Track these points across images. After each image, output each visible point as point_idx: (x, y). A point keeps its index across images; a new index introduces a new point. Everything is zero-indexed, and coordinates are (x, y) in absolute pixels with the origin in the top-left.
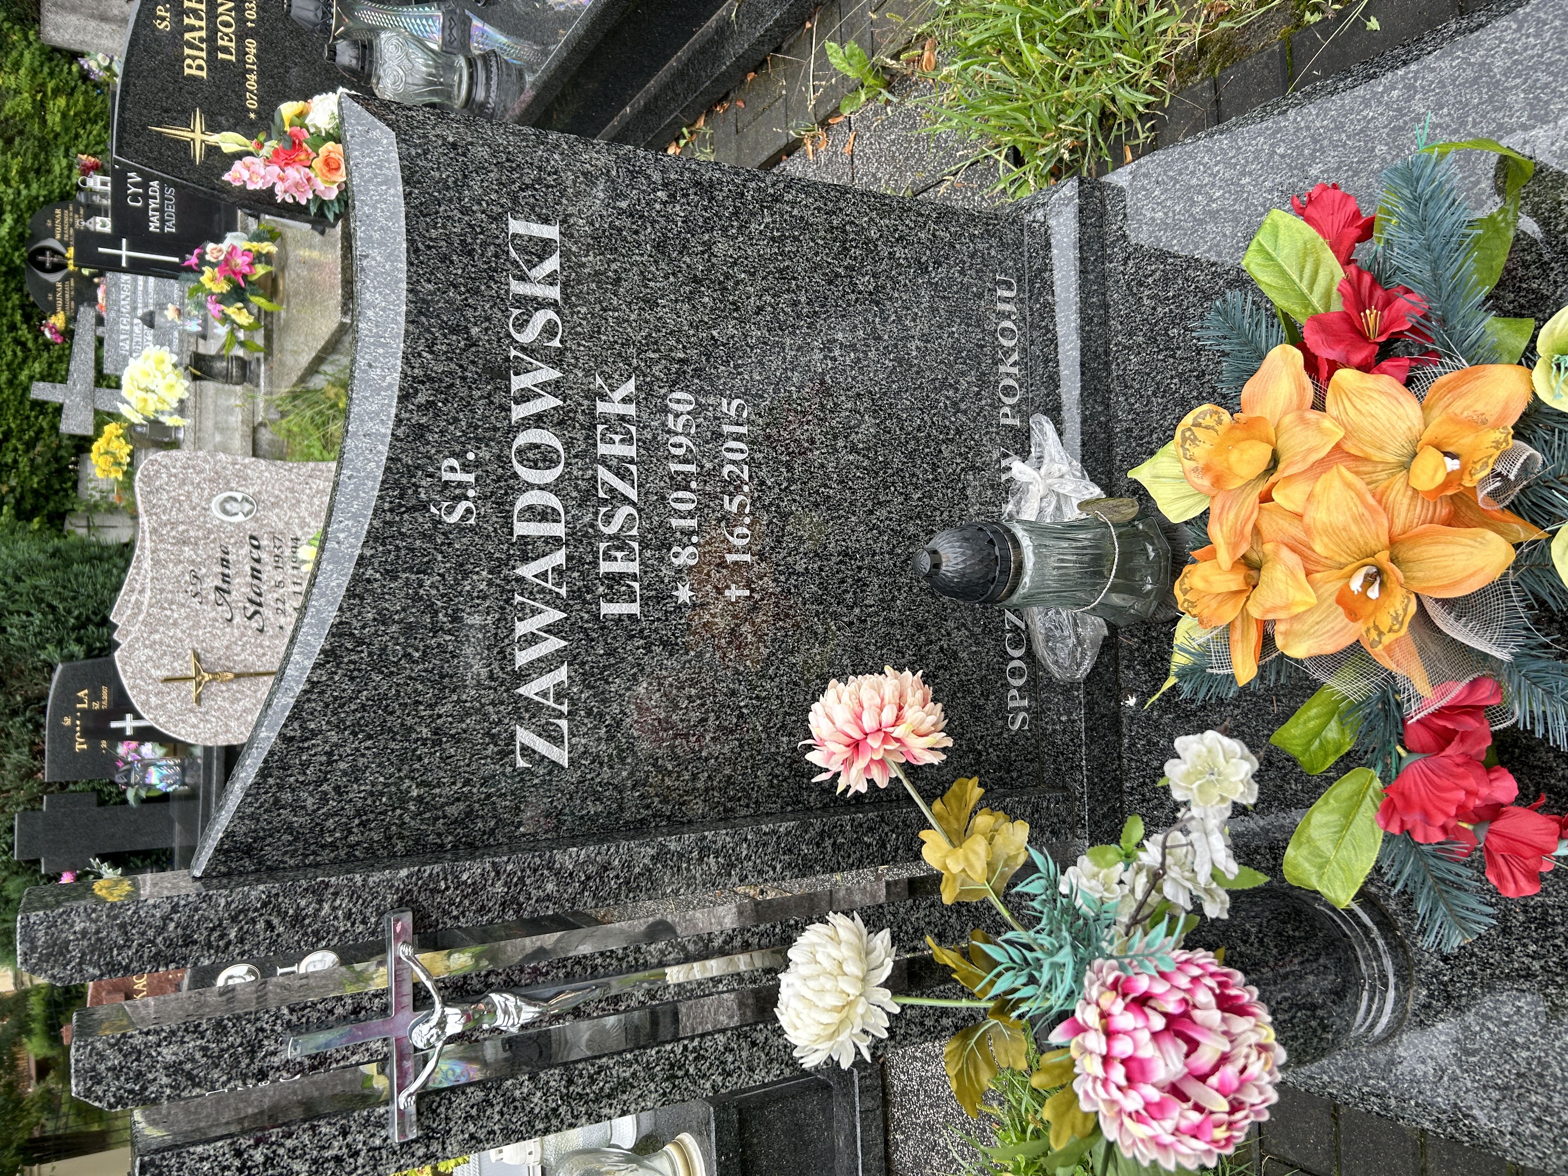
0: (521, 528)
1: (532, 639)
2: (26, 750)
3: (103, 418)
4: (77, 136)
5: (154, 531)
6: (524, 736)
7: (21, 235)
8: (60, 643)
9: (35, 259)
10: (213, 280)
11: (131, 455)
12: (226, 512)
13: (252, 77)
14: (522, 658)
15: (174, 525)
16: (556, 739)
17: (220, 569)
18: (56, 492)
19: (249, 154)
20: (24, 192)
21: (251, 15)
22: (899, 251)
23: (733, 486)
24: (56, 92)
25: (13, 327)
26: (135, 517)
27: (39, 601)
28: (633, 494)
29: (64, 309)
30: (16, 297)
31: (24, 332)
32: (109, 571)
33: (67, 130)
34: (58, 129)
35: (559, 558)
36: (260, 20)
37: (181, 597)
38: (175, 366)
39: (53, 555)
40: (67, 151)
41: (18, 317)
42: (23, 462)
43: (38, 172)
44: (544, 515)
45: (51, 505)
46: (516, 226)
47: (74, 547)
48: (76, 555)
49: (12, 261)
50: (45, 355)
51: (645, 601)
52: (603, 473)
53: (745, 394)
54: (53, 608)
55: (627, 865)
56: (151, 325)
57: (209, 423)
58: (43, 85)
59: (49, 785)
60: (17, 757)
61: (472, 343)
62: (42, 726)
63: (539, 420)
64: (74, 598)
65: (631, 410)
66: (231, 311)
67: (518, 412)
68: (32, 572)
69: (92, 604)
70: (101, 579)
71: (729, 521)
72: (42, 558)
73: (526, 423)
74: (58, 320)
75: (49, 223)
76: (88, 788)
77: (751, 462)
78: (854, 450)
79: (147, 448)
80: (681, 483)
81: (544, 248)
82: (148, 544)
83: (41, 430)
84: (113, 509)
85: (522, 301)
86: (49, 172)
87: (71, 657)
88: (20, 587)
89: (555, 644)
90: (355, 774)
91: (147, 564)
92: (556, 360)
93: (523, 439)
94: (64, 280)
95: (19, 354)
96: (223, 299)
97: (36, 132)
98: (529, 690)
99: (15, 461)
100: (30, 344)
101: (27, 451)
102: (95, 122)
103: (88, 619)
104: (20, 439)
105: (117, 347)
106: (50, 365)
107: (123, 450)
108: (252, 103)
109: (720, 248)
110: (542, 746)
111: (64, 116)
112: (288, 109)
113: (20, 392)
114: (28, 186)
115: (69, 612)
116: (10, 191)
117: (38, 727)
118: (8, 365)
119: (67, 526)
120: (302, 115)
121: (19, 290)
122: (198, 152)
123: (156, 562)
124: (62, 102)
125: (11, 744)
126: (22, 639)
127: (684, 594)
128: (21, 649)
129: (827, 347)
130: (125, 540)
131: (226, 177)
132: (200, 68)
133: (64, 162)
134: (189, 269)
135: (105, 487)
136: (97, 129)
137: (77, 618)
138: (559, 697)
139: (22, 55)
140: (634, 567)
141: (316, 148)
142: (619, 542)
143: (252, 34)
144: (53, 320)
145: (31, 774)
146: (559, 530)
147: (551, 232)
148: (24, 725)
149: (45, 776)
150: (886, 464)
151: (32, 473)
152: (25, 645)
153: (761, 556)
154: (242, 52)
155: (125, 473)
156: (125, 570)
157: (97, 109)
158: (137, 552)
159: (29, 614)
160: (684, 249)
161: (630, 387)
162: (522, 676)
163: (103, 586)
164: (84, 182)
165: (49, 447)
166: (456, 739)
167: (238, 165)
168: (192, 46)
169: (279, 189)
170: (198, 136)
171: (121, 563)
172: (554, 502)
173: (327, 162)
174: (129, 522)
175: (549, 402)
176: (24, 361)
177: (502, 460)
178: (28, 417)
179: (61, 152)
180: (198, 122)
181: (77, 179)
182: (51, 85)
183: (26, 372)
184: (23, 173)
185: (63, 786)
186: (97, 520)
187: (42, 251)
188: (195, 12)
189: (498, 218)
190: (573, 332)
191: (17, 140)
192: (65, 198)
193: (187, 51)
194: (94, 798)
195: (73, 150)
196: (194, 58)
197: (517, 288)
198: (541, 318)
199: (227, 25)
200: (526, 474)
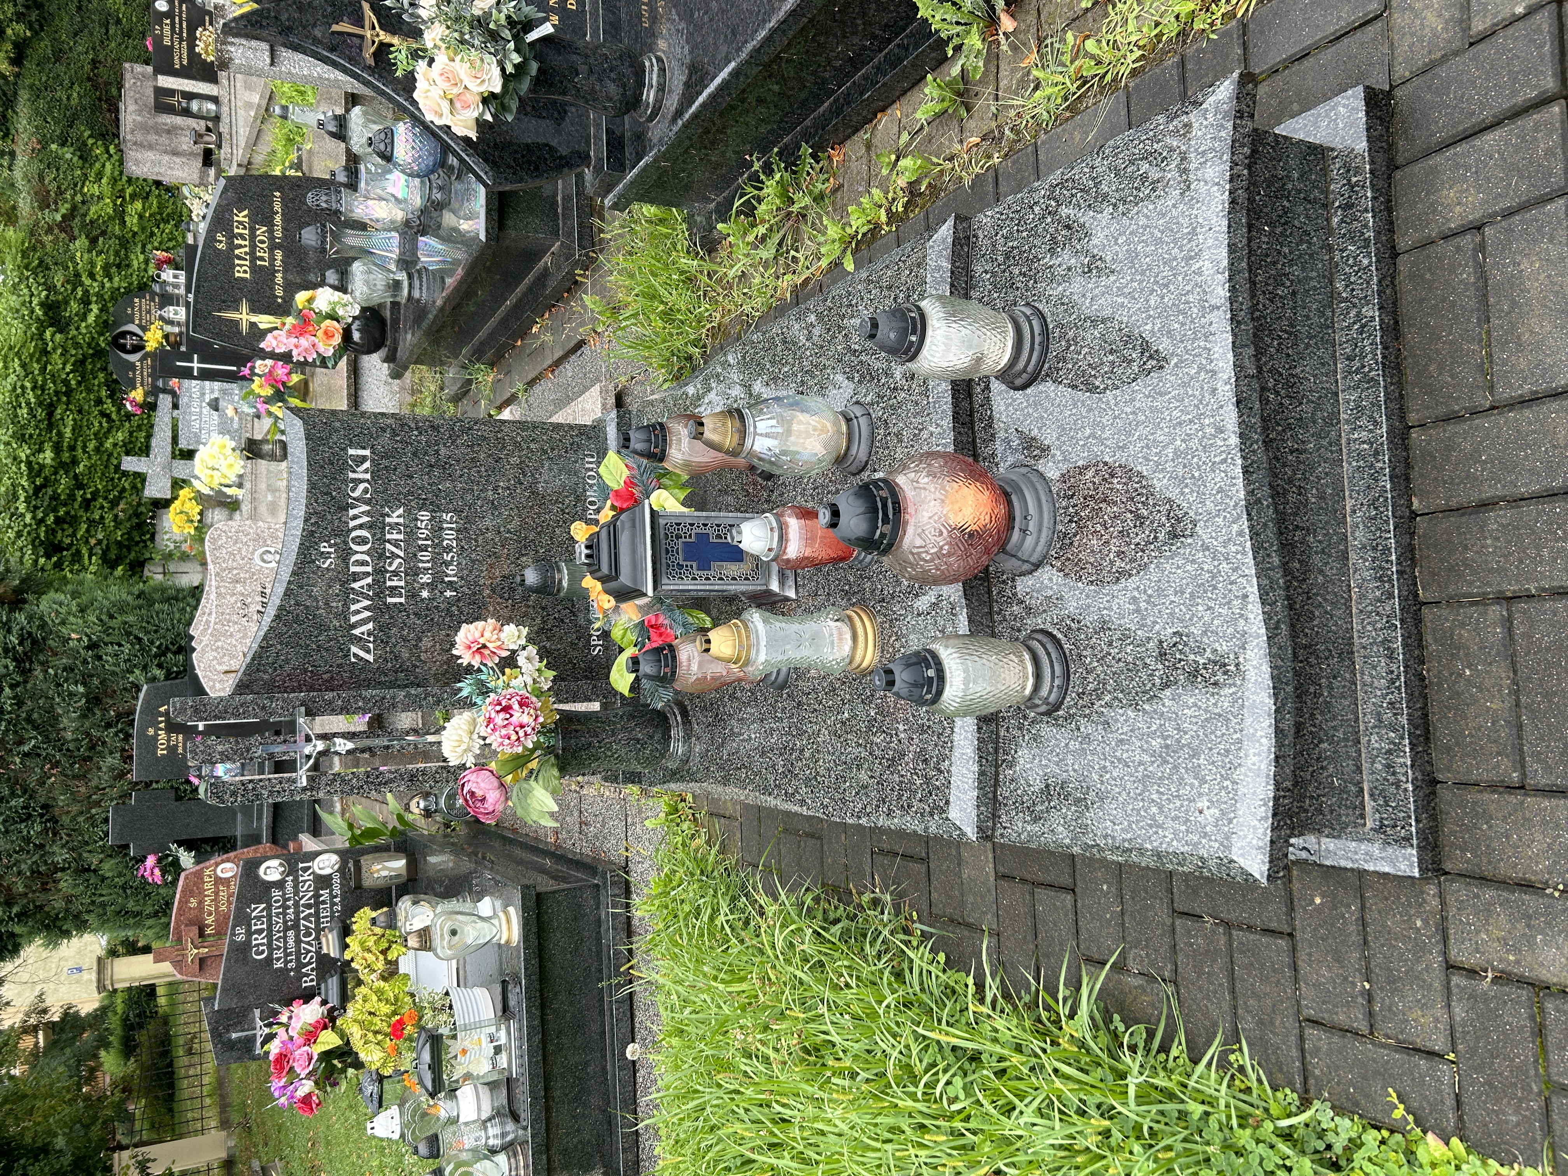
0: (353, 569)
1: (358, 612)
2: (118, 755)
3: (178, 484)
4: (152, 234)
5: (217, 575)
6: (354, 649)
7: (106, 322)
8: (145, 668)
9: (117, 343)
10: (261, 386)
11: (201, 513)
12: (264, 561)
13: (279, 275)
14: (353, 619)
15: (230, 570)
16: (368, 651)
17: (260, 599)
18: (137, 543)
19: (276, 328)
20: (108, 285)
21: (278, 234)
22: (532, 446)
23: (449, 549)
24: (134, 196)
25: (99, 402)
26: (204, 564)
27: (128, 634)
28: (402, 554)
29: (142, 385)
30: (101, 375)
31: (109, 406)
32: (184, 609)
33: (143, 229)
34: (136, 229)
35: (369, 580)
36: (285, 236)
37: (235, 618)
38: (234, 450)
39: (139, 597)
40: (144, 246)
41: (104, 393)
42: (109, 517)
43: (119, 266)
44: (363, 563)
45: (133, 555)
46: (351, 452)
47: (155, 589)
48: (156, 596)
49: (98, 344)
50: (127, 424)
51: (407, 597)
52: (388, 546)
53: (454, 511)
54: (139, 640)
55: (393, 698)
56: (217, 410)
57: (263, 486)
58: (123, 190)
59: (137, 783)
60: (112, 761)
61: (333, 498)
62: (131, 736)
63: (361, 526)
64: (156, 632)
65: (401, 520)
66: (274, 409)
67: (352, 524)
68: (122, 610)
69: (170, 636)
70: (177, 616)
71: (447, 564)
72: (130, 598)
73: (355, 528)
74: (138, 395)
75: (129, 311)
76: (168, 786)
77: (457, 539)
78: (509, 532)
79: (213, 508)
80: (424, 549)
81: (364, 459)
82: (213, 583)
83: (124, 490)
84: (185, 557)
85: (353, 480)
86: (128, 266)
87: (154, 679)
88: (113, 623)
89: (368, 614)
90: (287, 661)
91: (213, 596)
92: (368, 502)
93: (354, 534)
94: (141, 360)
95: (105, 425)
96: (268, 401)
97: (117, 232)
98: (356, 632)
99: (102, 517)
100: (114, 416)
101: (111, 509)
102: (168, 222)
103: (167, 648)
104: (105, 498)
105: (189, 426)
106: (131, 433)
107: (194, 510)
108: (279, 292)
109: (443, 451)
110: (362, 654)
111: (141, 217)
112: (301, 298)
113: (105, 457)
114: (111, 280)
115: (152, 643)
116: (95, 284)
117: (128, 736)
118: (95, 434)
119: (146, 573)
120: (310, 300)
121: (104, 369)
122: (244, 327)
123: (219, 595)
124: (138, 205)
125: (106, 751)
126: (115, 665)
127: (425, 594)
128: (114, 673)
129: (495, 489)
130: (196, 584)
131: (262, 345)
132: (245, 272)
133: (141, 258)
134: (244, 378)
135: (178, 539)
136: (168, 228)
137: (158, 647)
138: (369, 635)
139: (104, 166)
140: (402, 584)
141: (319, 323)
142: (395, 573)
143: (279, 246)
144: (133, 394)
145: (122, 775)
146: (369, 569)
147: (367, 452)
148: (116, 735)
149: (133, 777)
150: (526, 538)
151: (116, 527)
152: (117, 669)
153: (462, 578)
154: (272, 259)
155: (196, 528)
156: (196, 608)
157: (169, 210)
158: (207, 588)
159: (120, 645)
160: (426, 454)
161: (401, 511)
162: (354, 626)
163: (179, 621)
164: (159, 276)
165: (130, 504)
166: (327, 650)
167: (269, 336)
168: (240, 258)
169: (295, 353)
170: (244, 316)
171: (193, 602)
172: (368, 558)
173: (326, 333)
174: (199, 568)
175: (365, 519)
176: (109, 431)
177: (346, 543)
178: (112, 479)
179: (139, 249)
180: (244, 308)
181: (152, 271)
182: (129, 191)
183: (111, 440)
184: (106, 268)
185: (148, 785)
186: (172, 567)
187: (124, 334)
188: (242, 236)
189: (344, 449)
190: (375, 491)
191: (101, 239)
192: (143, 288)
193: (237, 262)
194: (173, 794)
195: (149, 247)
196: (241, 266)
197: (352, 475)
198: (362, 486)
199: (263, 242)
200: (355, 547)
